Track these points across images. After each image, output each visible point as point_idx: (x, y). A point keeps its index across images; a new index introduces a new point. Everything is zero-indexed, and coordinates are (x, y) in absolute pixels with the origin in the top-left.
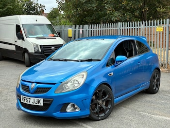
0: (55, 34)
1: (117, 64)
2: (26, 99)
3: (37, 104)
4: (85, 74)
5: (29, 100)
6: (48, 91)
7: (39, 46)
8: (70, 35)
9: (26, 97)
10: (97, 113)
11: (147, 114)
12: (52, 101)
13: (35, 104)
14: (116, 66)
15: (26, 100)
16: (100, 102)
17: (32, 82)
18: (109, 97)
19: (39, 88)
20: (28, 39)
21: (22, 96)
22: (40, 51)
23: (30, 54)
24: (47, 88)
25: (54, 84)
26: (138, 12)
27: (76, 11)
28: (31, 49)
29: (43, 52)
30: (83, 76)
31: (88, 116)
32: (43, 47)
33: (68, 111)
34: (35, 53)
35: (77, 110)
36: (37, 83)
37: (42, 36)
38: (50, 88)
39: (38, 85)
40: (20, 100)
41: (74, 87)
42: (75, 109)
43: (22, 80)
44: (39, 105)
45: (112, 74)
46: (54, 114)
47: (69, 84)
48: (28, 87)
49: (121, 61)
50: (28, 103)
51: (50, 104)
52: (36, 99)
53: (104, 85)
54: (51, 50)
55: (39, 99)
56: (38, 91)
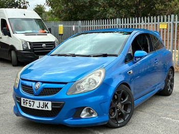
0: (45, 30)
1: (136, 60)
2: (28, 102)
3: (44, 109)
4: (102, 71)
5: (32, 103)
6: (57, 92)
7: (28, 43)
8: (61, 32)
9: (29, 100)
10: (115, 119)
11: (171, 119)
12: (64, 104)
13: (40, 108)
14: (134, 63)
15: (28, 104)
16: (119, 105)
17: (36, 82)
18: (128, 100)
19: (45, 88)
20: (15, 35)
21: (22, 99)
22: (30, 48)
23: (17, 52)
24: (56, 89)
25: (66, 83)
26: (134, 8)
27: (67, 6)
28: (19, 46)
29: (32, 49)
30: (100, 73)
31: (106, 123)
32: (32, 44)
33: (82, 117)
34: (24, 50)
35: (94, 116)
36: (43, 82)
37: (31, 31)
38: (60, 89)
39: (44, 84)
40: (20, 104)
41: (89, 87)
42: (92, 114)
43: (22, 79)
44: (46, 109)
45: (131, 72)
46: (65, 120)
47: (83, 84)
48: (32, 87)
49: (141, 57)
50: (31, 107)
51: (60, 109)
52: (42, 102)
53: (123, 85)
54: (42, 47)
55: (46, 102)
56: (45, 92)
